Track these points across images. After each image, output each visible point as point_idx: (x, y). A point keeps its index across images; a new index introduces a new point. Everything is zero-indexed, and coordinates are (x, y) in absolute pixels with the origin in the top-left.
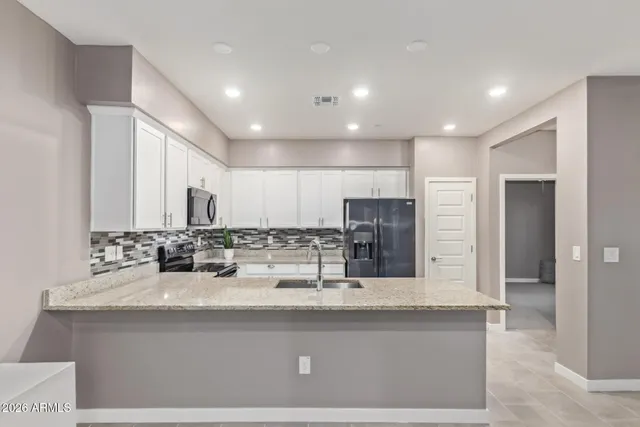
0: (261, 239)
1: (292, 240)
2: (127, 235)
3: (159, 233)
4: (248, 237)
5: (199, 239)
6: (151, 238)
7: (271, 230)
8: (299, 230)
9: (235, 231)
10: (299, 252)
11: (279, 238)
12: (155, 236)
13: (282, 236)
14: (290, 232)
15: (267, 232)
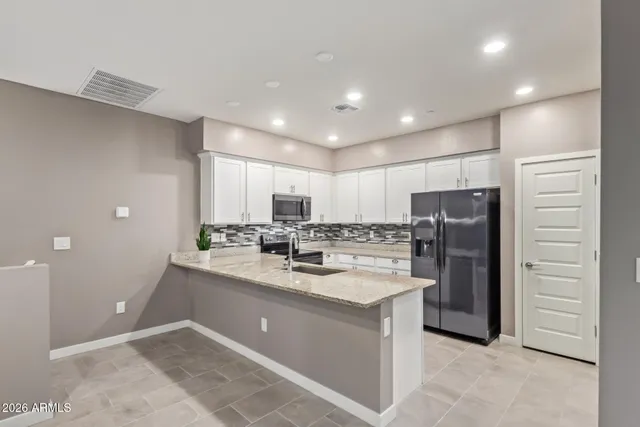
0: (365, 233)
1: (389, 234)
2: (229, 227)
3: (262, 226)
4: (355, 232)
5: (312, 232)
6: (254, 230)
7: (373, 225)
8: (395, 226)
9: (346, 226)
10: (395, 247)
11: (378, 233)
12: (258, 228)
13: (382, 231)
14: (388, 228)
15: (370, 227)
